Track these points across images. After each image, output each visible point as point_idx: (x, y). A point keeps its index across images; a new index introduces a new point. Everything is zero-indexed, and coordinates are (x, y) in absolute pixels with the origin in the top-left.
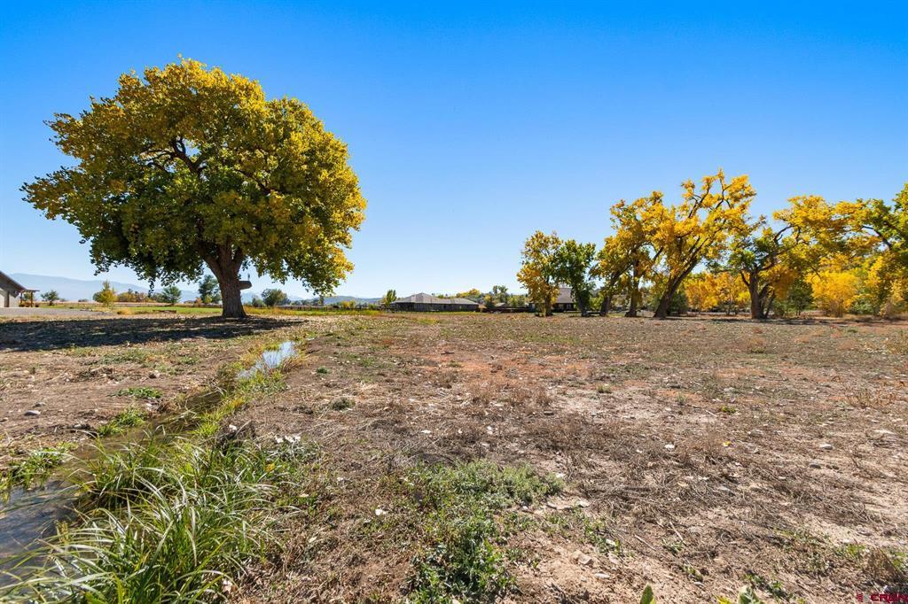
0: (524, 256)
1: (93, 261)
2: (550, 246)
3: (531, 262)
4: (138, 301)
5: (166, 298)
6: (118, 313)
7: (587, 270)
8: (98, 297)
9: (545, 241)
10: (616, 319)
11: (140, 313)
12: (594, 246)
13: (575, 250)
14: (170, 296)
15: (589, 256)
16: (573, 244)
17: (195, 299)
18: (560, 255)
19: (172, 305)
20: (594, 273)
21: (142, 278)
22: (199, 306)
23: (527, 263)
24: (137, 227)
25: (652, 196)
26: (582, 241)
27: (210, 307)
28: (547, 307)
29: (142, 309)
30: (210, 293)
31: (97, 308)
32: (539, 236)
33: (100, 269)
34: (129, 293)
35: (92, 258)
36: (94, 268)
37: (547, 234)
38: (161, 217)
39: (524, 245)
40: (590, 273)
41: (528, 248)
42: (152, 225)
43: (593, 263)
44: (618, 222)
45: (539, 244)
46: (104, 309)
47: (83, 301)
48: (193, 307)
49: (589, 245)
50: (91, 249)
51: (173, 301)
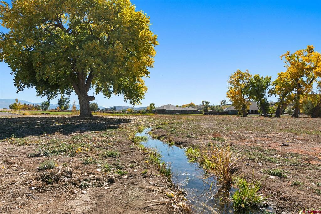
0: (229, 84)
1: (15, 85)
2: (245, 78)
3: (233, 87)
4: (29, 109)
5: (43, 107)
6: (23, 114)
7: (267, 91)
8: (11, 107)
9: (242, 75)
10: (286, 118)
11: (33, 114)
12: (270, 78)
13: (259, 80)
14: (45, 106)
15: (268, 83)
16: (258, 77)
17: (56, 108)
18: (251, 83)
19: (45, 111)
20: (272, 93)
21: (38, 95)
22: (58, 111)
23: (231, 87)
24: (40, 64)
25: (307, 48)
26: (263, 75)
27: (63, 111)
28: (244, 112)
29: (34, 113)
30: (63, 105)
31: (13, 112)
32: (239, 72)
33: (19, 89)
34: (25, 105)
35: (15, 84)
36: (16, 89)
37: (243, 72)
38: (53, 58)
39: (230, 78)
40: (268, 93)
41: (232, 79)
42: (48, 63)
43: (270, 87)
44: (288, 63)
45: (238, 77)
46: (16, 112)
47: (5, 109)
48: (56, 111)
49: (267, 77)
50: (14, 78)
51: (46, 109)
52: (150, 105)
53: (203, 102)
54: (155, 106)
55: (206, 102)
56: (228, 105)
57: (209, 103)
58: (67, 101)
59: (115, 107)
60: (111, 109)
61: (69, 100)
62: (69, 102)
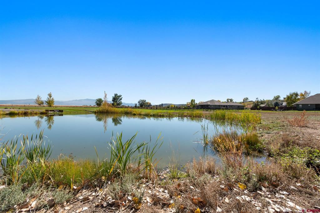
30: (117, 101)
52: (190, 101)
53: (228, 100)
54: (196, 102)
55: (230, 100)
56: (250, 101)
57: (233, 100)
58: (120, 98)
59: (162, 104)
60: (160, 105)
61: (122, 97)
62: (121, 99)
